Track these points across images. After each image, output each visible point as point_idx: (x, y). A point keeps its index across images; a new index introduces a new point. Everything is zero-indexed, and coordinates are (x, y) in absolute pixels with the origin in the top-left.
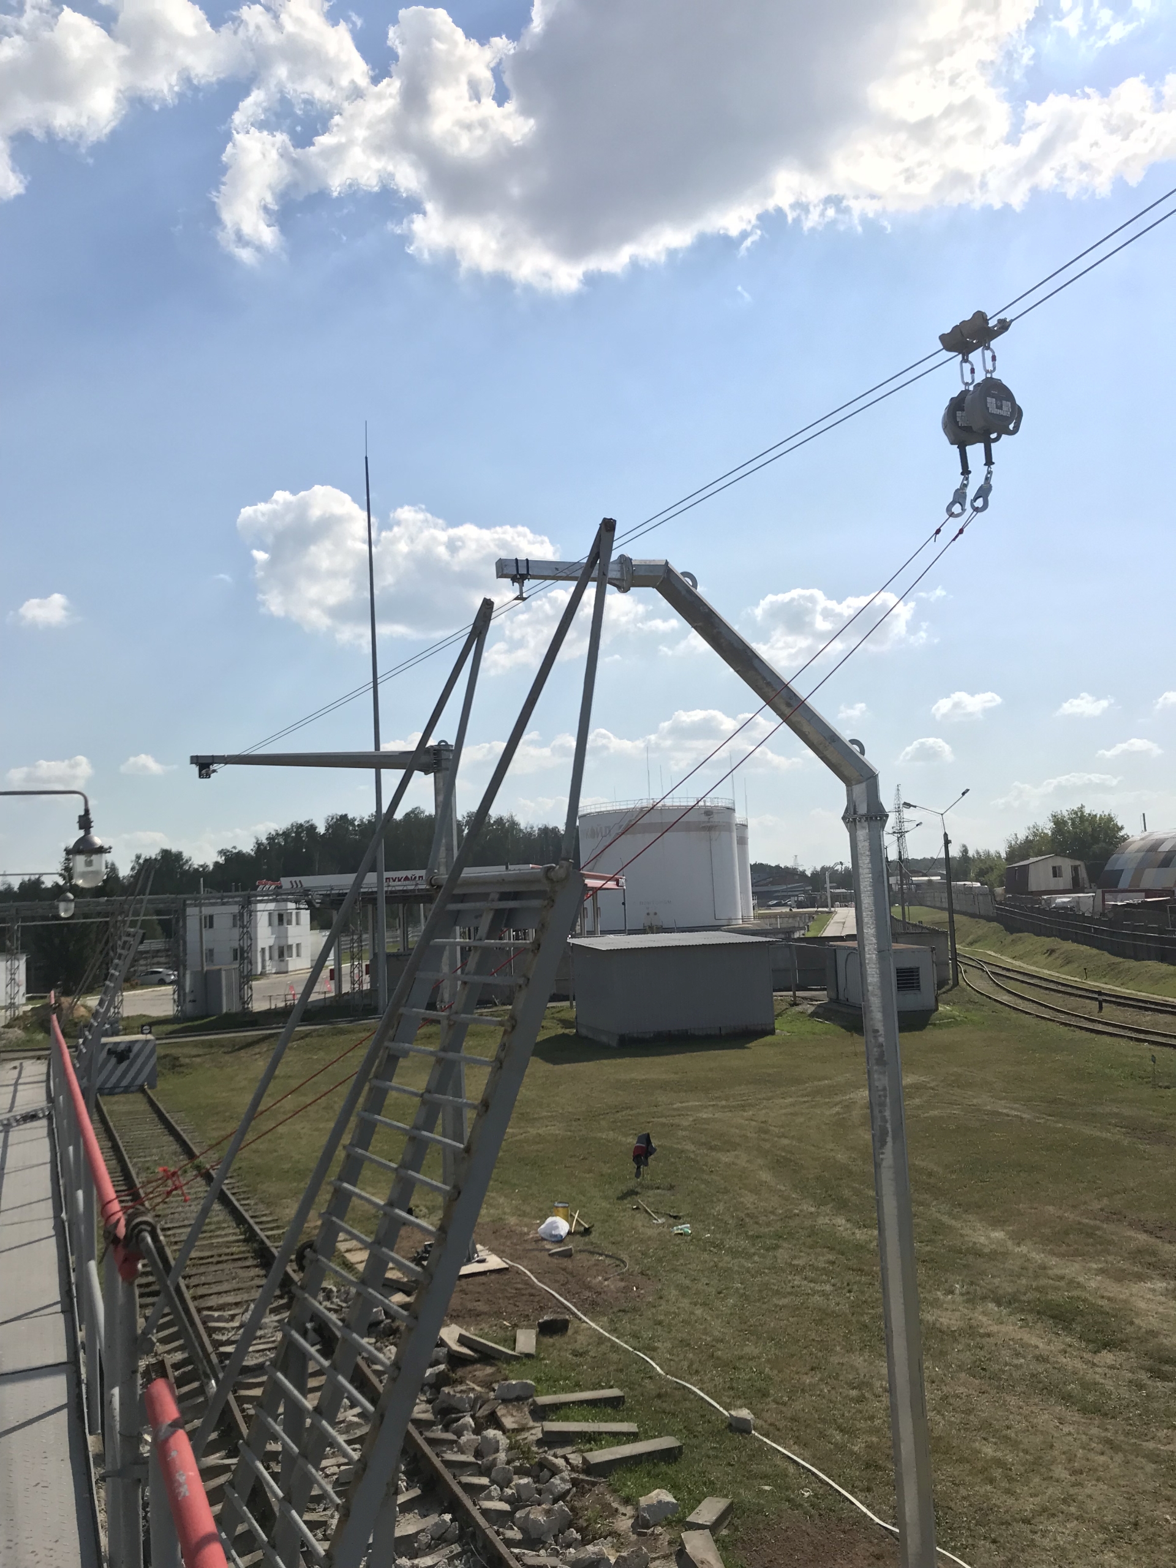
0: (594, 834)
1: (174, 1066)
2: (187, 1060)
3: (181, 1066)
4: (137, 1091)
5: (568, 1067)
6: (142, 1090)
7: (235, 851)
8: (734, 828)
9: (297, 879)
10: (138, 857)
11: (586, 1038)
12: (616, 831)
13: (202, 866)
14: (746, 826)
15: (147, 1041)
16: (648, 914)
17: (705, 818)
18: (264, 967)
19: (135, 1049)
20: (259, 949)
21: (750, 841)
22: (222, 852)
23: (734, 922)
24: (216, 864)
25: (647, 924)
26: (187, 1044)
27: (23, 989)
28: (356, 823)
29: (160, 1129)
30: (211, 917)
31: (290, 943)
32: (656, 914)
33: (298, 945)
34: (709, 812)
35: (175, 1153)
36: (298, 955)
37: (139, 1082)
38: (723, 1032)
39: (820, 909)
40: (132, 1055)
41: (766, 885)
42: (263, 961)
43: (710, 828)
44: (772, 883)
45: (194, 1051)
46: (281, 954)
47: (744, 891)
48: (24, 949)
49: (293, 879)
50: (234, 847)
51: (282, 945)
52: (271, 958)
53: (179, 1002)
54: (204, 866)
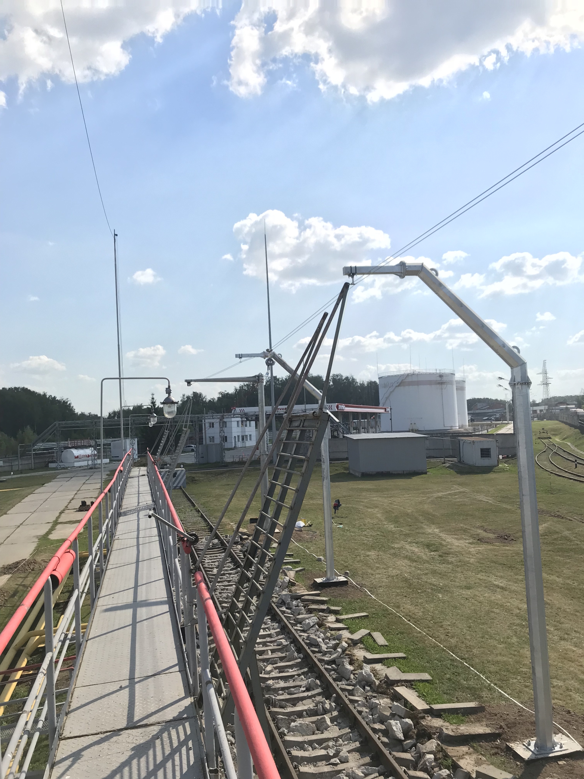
0: (385, 386)
1: (193, 481)
2: (198, 479)
3: (195, 480)
4: (179, 489)
5: (337, 483)
6: (181, 488)
7: (226, 393)
8: (455, 383)
9: (242, 408)
10: (184, 396)
11: (352, 474)
12: (396, 384)
13: (212, 399)
14: (465, 381)
15: (182, 470)
16: (411, 424)
17: (439, 379)
18: (235, 444)
19: (178, 473)
20: (233, 437)
21: (467, 389)
22: (220, 393)
23: (454, 428)
24: (219, 398)
25: (411, 428)
26: (198, 473)
27: (137, 452)
28: (280, 380)
29: (185, 499)
30: (213, 423)
31: (246, 434)
32: (415, 424)
33: (250, 435)
34: (441, 376)
35: (189, 506)
36: (250, 439)
37: (179, 485)
38: (405, 473)
39: (503, 422)
40: (177, 475)
41: (485, 409)
42: (235, 442)
43: (442, 383)
44: (488, 408)
45: (200, 475)
46: (243, 439)
47: (461, 413)
48: (136, 436)
49: (241, 408)
50: (226, 391)
51: (243, 435)
52: (238, 441)
53: (196, 458)
54: (213, 399)
